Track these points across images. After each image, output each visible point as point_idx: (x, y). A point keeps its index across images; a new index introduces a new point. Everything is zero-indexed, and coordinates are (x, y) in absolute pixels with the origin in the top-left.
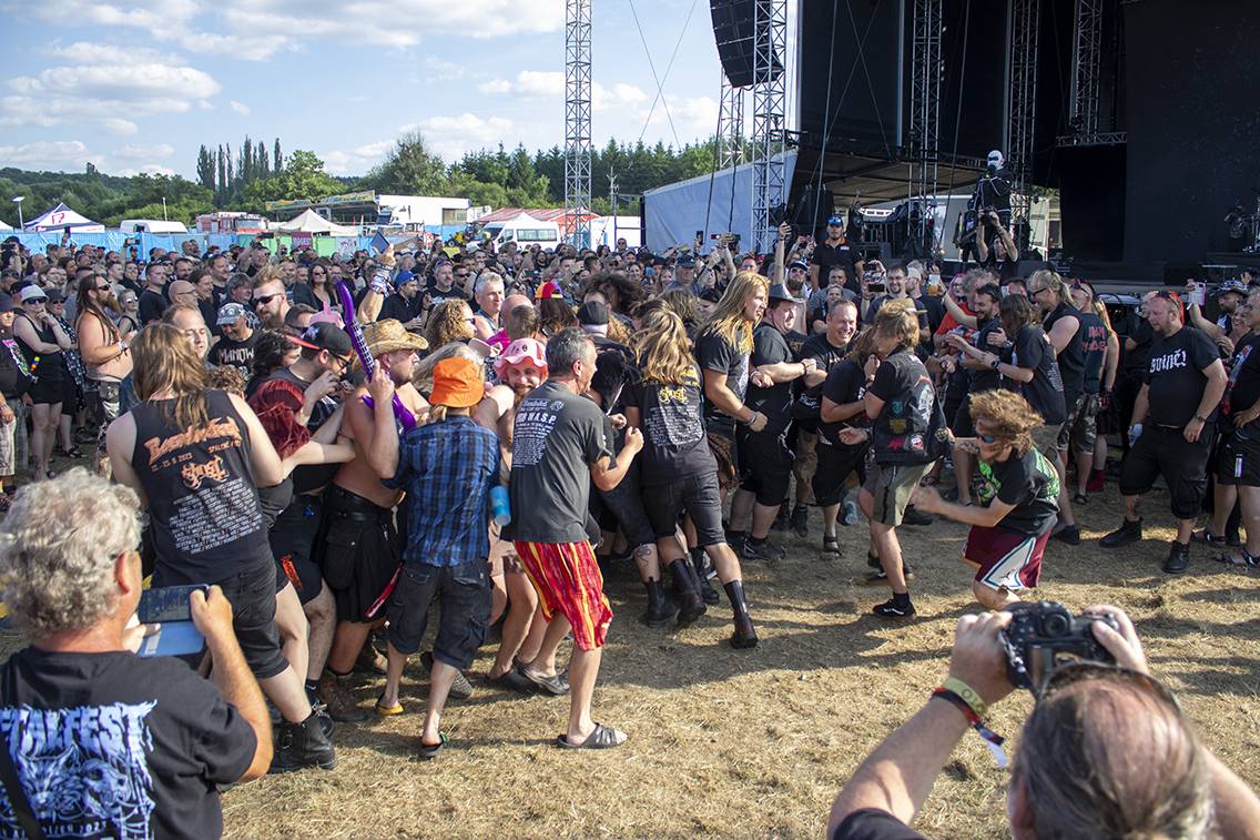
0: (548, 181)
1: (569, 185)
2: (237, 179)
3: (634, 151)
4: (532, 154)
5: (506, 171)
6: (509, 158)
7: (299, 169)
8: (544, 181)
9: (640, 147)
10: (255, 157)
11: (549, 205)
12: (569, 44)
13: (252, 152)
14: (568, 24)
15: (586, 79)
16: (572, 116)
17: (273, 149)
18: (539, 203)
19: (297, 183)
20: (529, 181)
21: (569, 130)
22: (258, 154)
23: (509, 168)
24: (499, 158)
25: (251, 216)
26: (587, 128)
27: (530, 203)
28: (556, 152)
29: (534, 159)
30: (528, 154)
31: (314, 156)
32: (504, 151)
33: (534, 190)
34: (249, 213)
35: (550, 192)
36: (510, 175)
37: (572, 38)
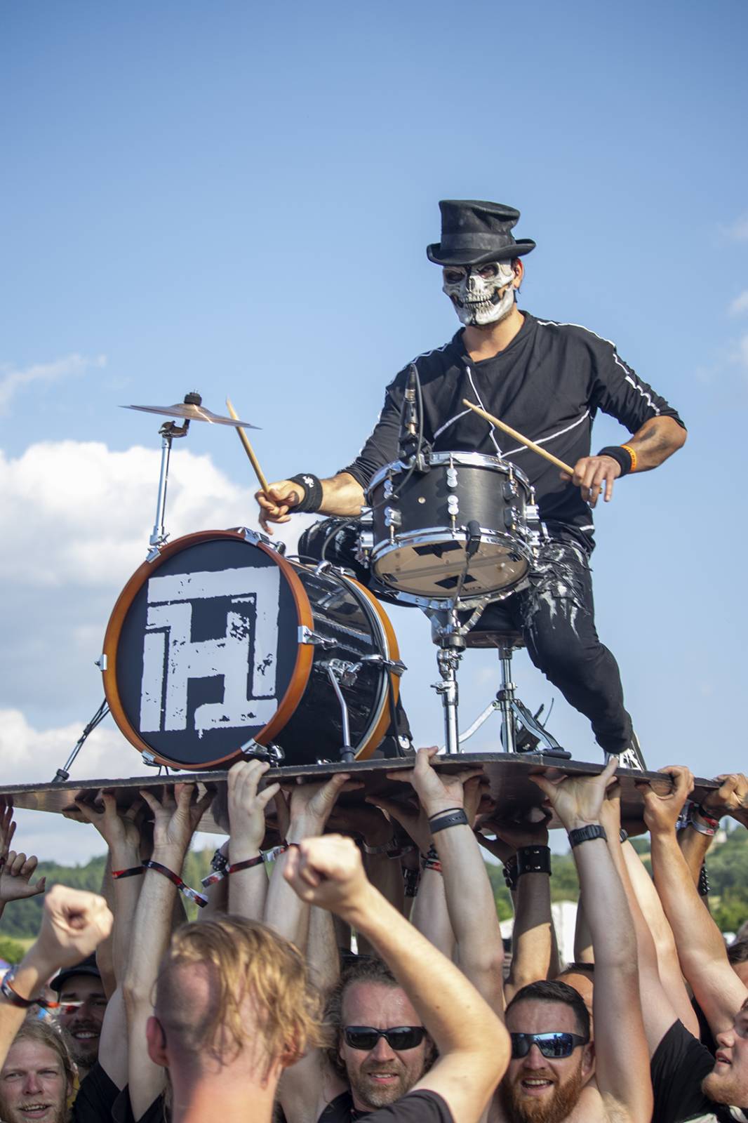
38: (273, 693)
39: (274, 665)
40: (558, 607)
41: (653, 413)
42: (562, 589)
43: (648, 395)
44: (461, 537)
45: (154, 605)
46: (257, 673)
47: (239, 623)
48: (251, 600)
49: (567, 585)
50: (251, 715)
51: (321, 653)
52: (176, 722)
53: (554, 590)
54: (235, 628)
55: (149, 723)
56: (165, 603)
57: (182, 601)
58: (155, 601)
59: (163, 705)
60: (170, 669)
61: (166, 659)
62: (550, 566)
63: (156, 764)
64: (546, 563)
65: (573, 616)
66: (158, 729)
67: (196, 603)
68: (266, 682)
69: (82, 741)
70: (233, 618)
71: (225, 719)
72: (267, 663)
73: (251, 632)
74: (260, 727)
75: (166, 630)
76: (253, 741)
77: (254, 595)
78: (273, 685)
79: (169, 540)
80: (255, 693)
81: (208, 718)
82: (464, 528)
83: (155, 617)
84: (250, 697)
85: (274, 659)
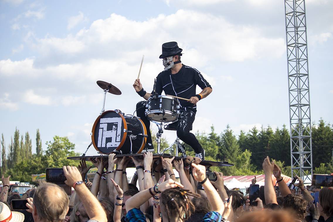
0: (250, 154)
1: (293, 145)
2: (9, 160)
3: (317, 128)
4: (236, 135)
5: (217, 148)
6: (219, 138)
7: (56, 150)
8: (248, 154)
9: (321, 125)
10: (22, 143)
11: (252, 173)
12: (289, 30)
13: (20, 140)
14: (286, 14)
15: (304, 57)
16: (294, 87)
17: (36, 137)
18: (244, 171)
19: (55, 160)
20: (235, 154)
21: (292, 98)
22: (24, 141)
23: (219, 145)
24: (210, 137)
25: (23, 184)
26: (307, 96)
27: (237, 172)
28: (255, 132)
29: (237, 138)
30: (233, 134)
31: (67, 140)
32: (215, 132)
33: (238, 162)
34: (21, 182)
35: (251, 163)
36: (220, 150)
37: (290, 25)
38: (120, 141)
39: (120, 136)
40: (182, 126)
41: (206, 87)
42: (184, 122)
43: (205, 83)
44: (162, 112)
45: (101, 124)
46: (117, 137)
47: (115, 128)
48: (117, 123)
49: (185, 121)
50: (116, 145)
51: (129, 134)
52: (104, 146)
53: (183, 122)
54: (114, 129)
55: (99, 146)
56: (103, 123)
57: (106, 123)
58: (101, 123)
59: (102, 142)
60: (103, 136)
61: (103, 134)
62: (183, 117)
63: (99, 153)
64: (183, 116)
65: (184, 127)
66: (100, 147)
67: (108, 123)
68: (119, 139)
69: (88, 148)
70: (114, 127)
71: (112, 145)
72: (119, 135)
73: (117, 129)
74: (117, 147)
75: (103, 128)
76: (115, 150)
77: (118, 123)
78: (120, 140)
79: (105, 111)
80: (117, 141)
81: (109, 145)
82: (162, 110)
83: (101, 126)
84: (116, 141)
85: (120, 135)
